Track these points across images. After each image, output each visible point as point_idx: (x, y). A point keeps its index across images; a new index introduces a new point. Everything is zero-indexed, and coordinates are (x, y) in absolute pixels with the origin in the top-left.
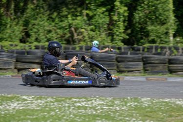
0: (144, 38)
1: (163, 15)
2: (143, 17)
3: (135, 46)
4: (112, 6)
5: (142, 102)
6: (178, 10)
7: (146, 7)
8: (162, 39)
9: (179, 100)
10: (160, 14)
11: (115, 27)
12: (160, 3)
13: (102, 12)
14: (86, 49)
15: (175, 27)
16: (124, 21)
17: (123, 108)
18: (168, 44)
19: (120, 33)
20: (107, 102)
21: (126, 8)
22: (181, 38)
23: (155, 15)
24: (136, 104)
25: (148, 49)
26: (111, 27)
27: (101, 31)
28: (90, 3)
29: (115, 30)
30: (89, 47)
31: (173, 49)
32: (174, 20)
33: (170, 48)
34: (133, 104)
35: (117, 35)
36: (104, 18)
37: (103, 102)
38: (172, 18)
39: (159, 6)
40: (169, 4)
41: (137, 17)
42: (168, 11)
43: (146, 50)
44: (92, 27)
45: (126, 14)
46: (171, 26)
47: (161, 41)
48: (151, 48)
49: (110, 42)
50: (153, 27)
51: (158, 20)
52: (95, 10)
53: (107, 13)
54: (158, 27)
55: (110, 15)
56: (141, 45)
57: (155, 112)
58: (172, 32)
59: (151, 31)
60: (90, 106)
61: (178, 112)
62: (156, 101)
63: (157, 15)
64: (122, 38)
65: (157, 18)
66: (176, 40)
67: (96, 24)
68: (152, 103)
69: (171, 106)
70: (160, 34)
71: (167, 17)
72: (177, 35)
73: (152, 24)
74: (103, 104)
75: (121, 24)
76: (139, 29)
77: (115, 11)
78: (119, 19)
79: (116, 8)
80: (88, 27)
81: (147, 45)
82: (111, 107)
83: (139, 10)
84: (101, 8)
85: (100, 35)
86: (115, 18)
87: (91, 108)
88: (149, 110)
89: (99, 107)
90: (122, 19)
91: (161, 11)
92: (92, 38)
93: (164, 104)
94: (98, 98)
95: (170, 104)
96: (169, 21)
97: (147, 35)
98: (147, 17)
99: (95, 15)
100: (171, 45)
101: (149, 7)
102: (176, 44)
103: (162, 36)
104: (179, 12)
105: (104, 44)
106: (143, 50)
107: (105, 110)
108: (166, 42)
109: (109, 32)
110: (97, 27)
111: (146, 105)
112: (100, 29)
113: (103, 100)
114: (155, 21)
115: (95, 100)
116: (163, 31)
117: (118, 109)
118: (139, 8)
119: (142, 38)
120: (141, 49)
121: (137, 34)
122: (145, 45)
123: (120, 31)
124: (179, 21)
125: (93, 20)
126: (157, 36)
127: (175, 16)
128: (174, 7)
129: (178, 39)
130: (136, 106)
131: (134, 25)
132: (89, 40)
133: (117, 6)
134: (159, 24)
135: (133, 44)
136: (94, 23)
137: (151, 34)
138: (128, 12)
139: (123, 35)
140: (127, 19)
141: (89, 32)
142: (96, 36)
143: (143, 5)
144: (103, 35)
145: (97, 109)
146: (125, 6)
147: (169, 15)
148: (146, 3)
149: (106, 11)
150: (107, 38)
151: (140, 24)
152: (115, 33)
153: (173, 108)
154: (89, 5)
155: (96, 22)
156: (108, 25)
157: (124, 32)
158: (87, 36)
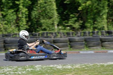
0: (39, 27)
1: (50, 13)
2: (37, 14)
3: (34, 33)
4: (18, 8)
5: (36, 68)
6: (59, 9)
7: (39, 8)
8: (51, 28)
9: (59, 66)
10: (48, 12)
11: (20, 22)
12: (48, 5)
13: (11, 12)
14: (2, 36)
15: (58, 20)
16: (26, 18)
17: (23, 73)
18: (54, 31)
19: (24, 25)
20: (14, 69)
21: (27, 9)
22: (62, 26)
23: (45, 13)
24: (32, 69)
25: (42, 34)
26: (18, 22)
27: (12, 24)
28: (3, 7)
29: (20, 23)
30: (4, 35)
31: (57, 34)
32: (57, 15)
33: (55, 33)
34: (30, 70)
35: (22, 27)
36: (13, 16)
37: (10, 70)
38: (56, 14)
39: (47, 7)
40: (53, 6)
41: (33, 15)
42: (53, 10)
43: (40, 35)
44: (6, 22)
45: (27, 13)
46: (55, 19)
47: (50, 29)
48: (44, 34)
49: (17, 31)
50: (44, 21)
51: (47, 16)
52: (7, 11)
53: (15, 13)
54: (47, 20)
55: (16, 14)
56: (37, 32)
57: (44, 74)
58: (56, 23)
59: (43, 23)
60: (3, 72)
61: (58, 73)
62: (44, 67)
63: (47, 13)
64: (25, 28)
65: (46, 14)
66: (59, 28)
67: (8, 20)
68: (42, 68)
69: (54, 69)
70: (49, 25)
71: (53, 14)
72: (60, 24)
73: (44, 19)
74: (11, 71)
75: (24, 19)
76: (35, 22)
77: (19, 11)
78: (22, 16)
79: (20, 9)
80: (3, 22)
81: (41, 32)
82: (16, 72)
83: (34, 10)
84: (10, 10)
85: (11, 27)
86: (20, 16)
87: (3, 73)
88: (40, 73)
89: (8, 73)
90: (24, 16)
91: (48, 10)
92: (6, 29)
93: (49, 68)
94: (8, 67)
95: (53, 68)
96: (54, 16)
97: (41, 26)
98: (40, 14)
99: (7, 14)
100: (56, 31)
101: (41, 8)
102: (59, 31)
103: (50, 26)
104: (60, 10)
105: (13, 32)
106: (39, 35)
107: (12, 74)
108: (53, 29)
109: (17, 24)
110: (9, 22)
111: (38, 70)
112: (10, 23)
113: (11, 68)
114: (45, 16)
115: (6, 68)
116: (51, 23)
117: (20, 73)
118: (35, 9)
119: (38, 28)
120: (38, 35)
121: (34, 25)
122: (40, 32)
123: (24, 24)
124: (60, 16)
125: (6, 18)
126: (47, 26)
127: (58, 13)
128: (57, 7)
129: (60, 27)
130: (32, 70)
131: (32, 20)
132: (4, 30)
133: (21, 8)
134: (48, 18)
135: (32, 32)
136: (7, 19)
137: (43, 25)
138: (28, 11)
139: (25, 26)
140: (27, 16)
141: (4, 25)
142: (8, 27)
143: (37, 7)
144: (13, 27)
145: (6, 74)
146: (26, 8)
147: (54, 13)
148: (39, 5)
149: (14, 11)
150: (15, 29)
151: (36, 19)
152: (20, 25)
153: (55, 71)
154: (3, 8)
155: (8, 18)
156: (16, 20)
157: (26, 25)
158: (3, 28)
